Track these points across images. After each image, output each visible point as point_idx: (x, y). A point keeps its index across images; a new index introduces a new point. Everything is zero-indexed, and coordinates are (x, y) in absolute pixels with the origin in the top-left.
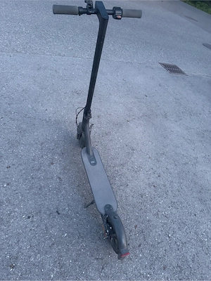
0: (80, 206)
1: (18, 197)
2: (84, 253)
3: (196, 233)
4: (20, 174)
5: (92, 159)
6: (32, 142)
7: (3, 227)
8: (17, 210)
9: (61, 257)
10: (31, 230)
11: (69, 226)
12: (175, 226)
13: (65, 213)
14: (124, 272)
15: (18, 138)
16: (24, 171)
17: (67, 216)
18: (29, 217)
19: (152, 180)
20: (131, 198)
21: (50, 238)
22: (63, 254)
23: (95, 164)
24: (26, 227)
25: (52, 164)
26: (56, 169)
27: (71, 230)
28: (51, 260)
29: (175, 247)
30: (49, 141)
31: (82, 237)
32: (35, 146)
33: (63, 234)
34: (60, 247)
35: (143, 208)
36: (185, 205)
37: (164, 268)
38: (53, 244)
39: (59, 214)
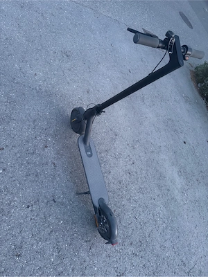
0: (73, 194)
1: (16, 185)
2: (77, 237)
3: (153, 215)
4: (15, 158)
6: (24, 118)
7: (4, 218)
8: (16, 199)
9: (59, 242)
10: (31, 219)
11: (64, 213)
12: (141, 209)
13: (60, 200)
14: (105, 251)
15: (8, 111)
16: (18, 155)
17: (62, 204)
18: (28, 207)
19: (128, 167)
20: (112, 184)
21: (49, 226)
22: (60, 240)
24: (27, 217)
25: (46, 147)
27: (66, 218)
28: (51, 246)
29: (139, 226)
30: (41, 119)
31: (75, 223)
32: (27, 123)
33: (59, 222)
34: (57, 234)
35: (121, 194)
36: (149, 190)
37: (131, 244)
38: (52, 231)
39: (55, 202)
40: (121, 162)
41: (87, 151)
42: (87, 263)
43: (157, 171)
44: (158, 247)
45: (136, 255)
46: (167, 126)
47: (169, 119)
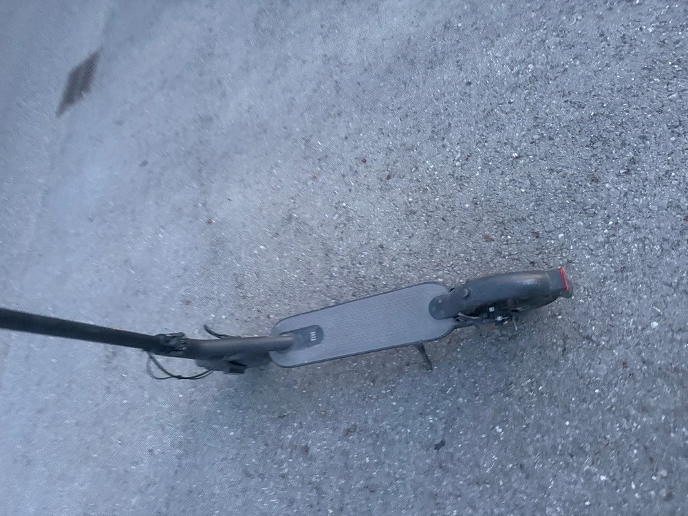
0: (427, 382)
2: (549, 383)
3: (514, 88)
5: (304, 337)
6: (239, 502)
9: (554, 447)
11: (476, 418)
13: (441, 427)
14: (602, 283)
17: (450, 422)
19: (372, 180)
20: (414, 242)
21: (506, 475)
22: (548, 442)
23: (319, 331)
25: (306, 449)
26: (322, 440)
28: (563, 475)
29: (544, 146)
30: (243, 452)
31: (508, 385)
32: (250, 494)
33: (497, 436)
34: (531, 449)
35: (441, 213)
36: (441, 105)
37: (595, 180)
38: (522, 466)
39: (443, 443)
40: (358, 205)
41: (308, 343)
42: (632, 357)
43: (389, 71)
44: (619, 70)
45: (632, 161)
46: (272, 33)
47: (257, 25)
